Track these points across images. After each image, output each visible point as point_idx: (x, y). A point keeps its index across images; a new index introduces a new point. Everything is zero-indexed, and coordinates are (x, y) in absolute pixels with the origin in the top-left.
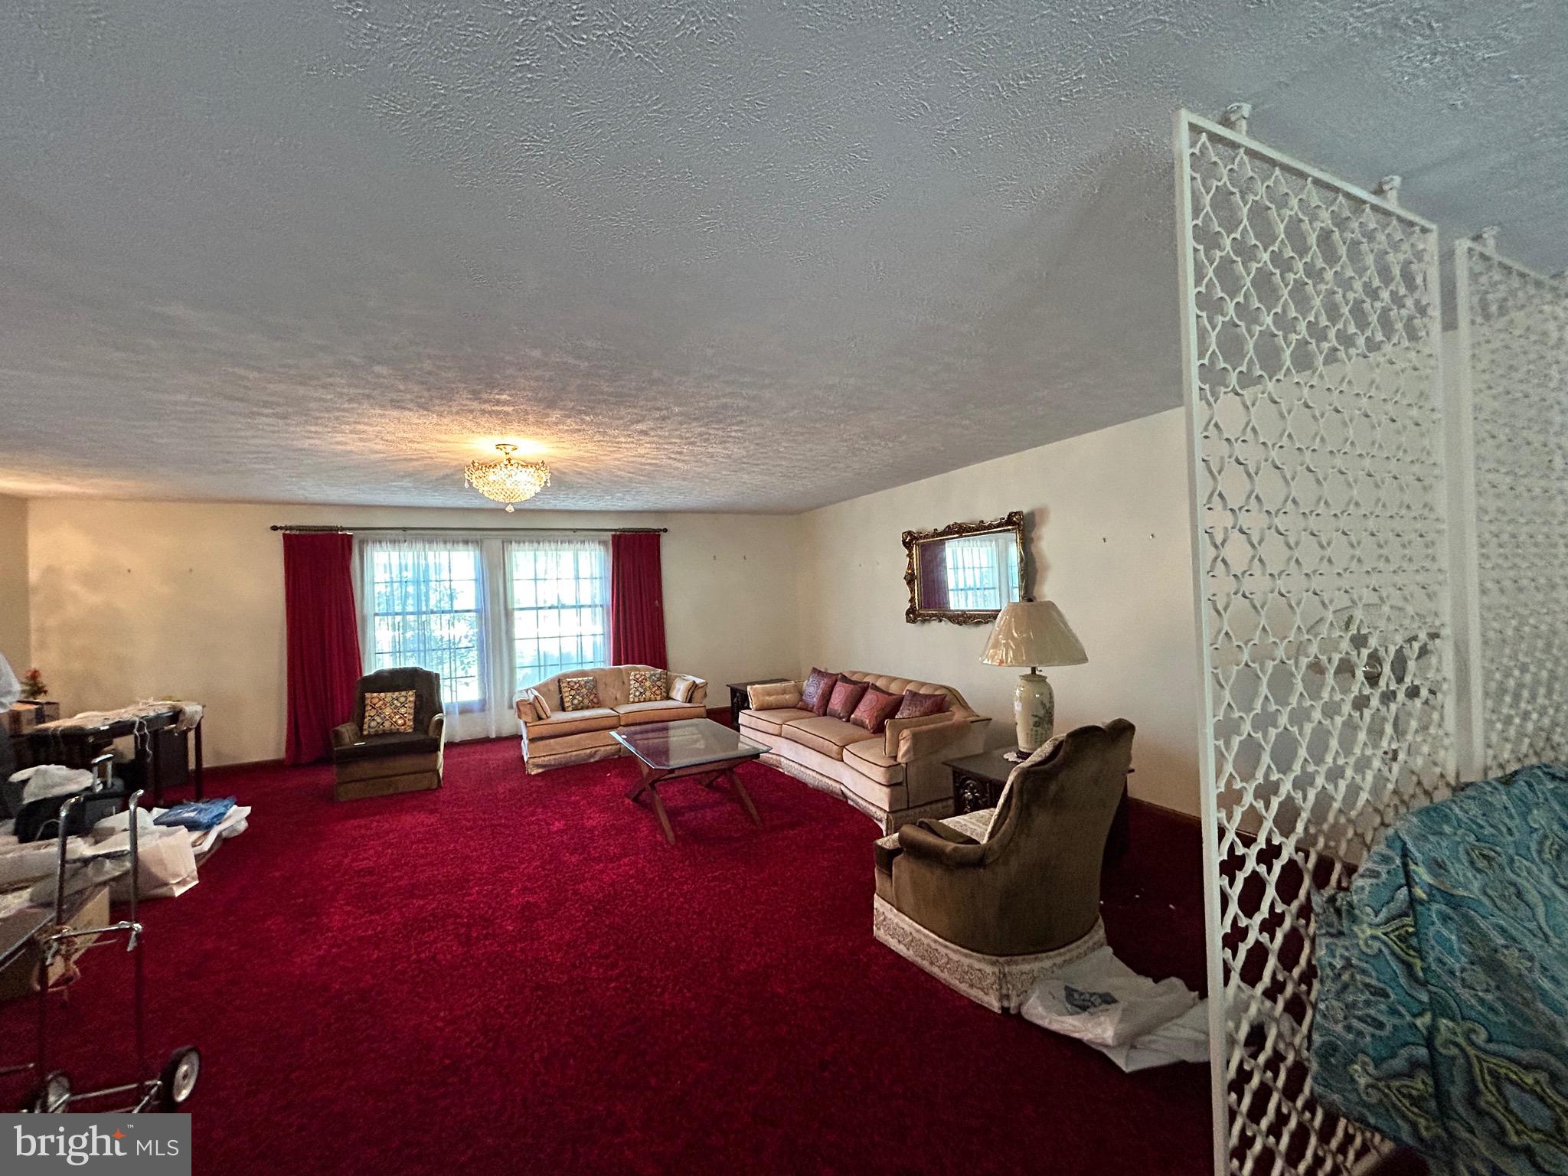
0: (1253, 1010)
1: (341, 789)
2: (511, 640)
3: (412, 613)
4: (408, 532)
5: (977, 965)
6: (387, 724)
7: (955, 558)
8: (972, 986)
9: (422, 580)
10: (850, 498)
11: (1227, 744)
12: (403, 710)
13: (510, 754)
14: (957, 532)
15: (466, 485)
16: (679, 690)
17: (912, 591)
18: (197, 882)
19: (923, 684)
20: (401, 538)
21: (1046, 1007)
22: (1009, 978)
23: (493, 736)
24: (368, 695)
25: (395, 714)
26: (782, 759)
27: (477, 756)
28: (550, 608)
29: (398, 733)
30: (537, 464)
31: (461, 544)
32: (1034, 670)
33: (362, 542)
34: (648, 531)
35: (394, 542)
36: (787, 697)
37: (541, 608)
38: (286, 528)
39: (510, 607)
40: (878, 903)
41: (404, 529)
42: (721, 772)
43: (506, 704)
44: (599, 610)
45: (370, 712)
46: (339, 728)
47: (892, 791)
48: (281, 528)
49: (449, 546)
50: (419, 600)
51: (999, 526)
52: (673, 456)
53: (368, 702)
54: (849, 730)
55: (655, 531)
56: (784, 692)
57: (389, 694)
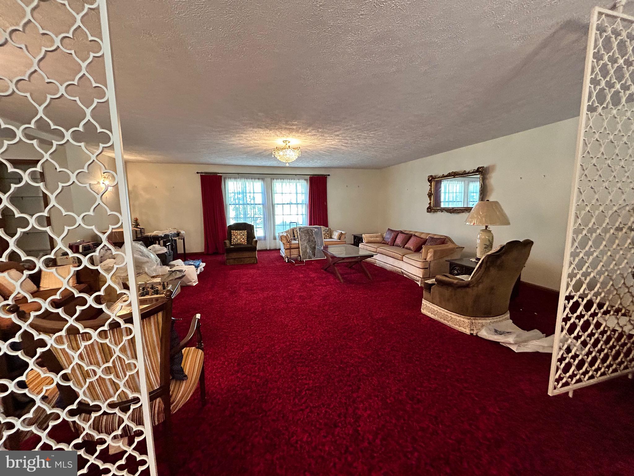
0: (569, 341)
1: (228, 261)
2: (274, 215)
3: (241, 204)
4: (239, 175)
5: (462, 319)
6: (239, 241)
7: (445, 188)
8: (460, 326)
9: (244, 193)
10: (405, 162)
11: (577, 236)
12: (243, 237)
13: (276, 254)
14: (453, 176)
15: (273, 156)
16: (336, 235)
17: (430, 200)
18: (198, 283)
19: (436, 235)
20: (237, 177)
21: (487, 333)
22: (474, 324)
23: (268, 249)
24: (232, 231)
25: (241, 238)
26: (376, 261)
27: (266, 255)
28: (287, 204)
29: (242, 244)
30: (298, 148)
31: (257, 180)
32: (487, 227)
33: (225, 179)
34: (322, 175)
35: (235, 178)
36: (378, 239)
37: (284, 204)
38: (201, 173)
39: (273, 203)
40: (424, 302)
41: (238, 174)
42: (356, 262)
43: (272, 238)
44: (304, 205)
45: (233, 237)
46: (225, 241)
47: (424, 270)
48: (200, 173)
49: (253, 180)
50: (244, 200)
51: (473, 172)
52: (344, 144)
53: (232, 233)
54: (404, 250)
55: (325, 175)
56: (377, 237)
57: (239, 231)
